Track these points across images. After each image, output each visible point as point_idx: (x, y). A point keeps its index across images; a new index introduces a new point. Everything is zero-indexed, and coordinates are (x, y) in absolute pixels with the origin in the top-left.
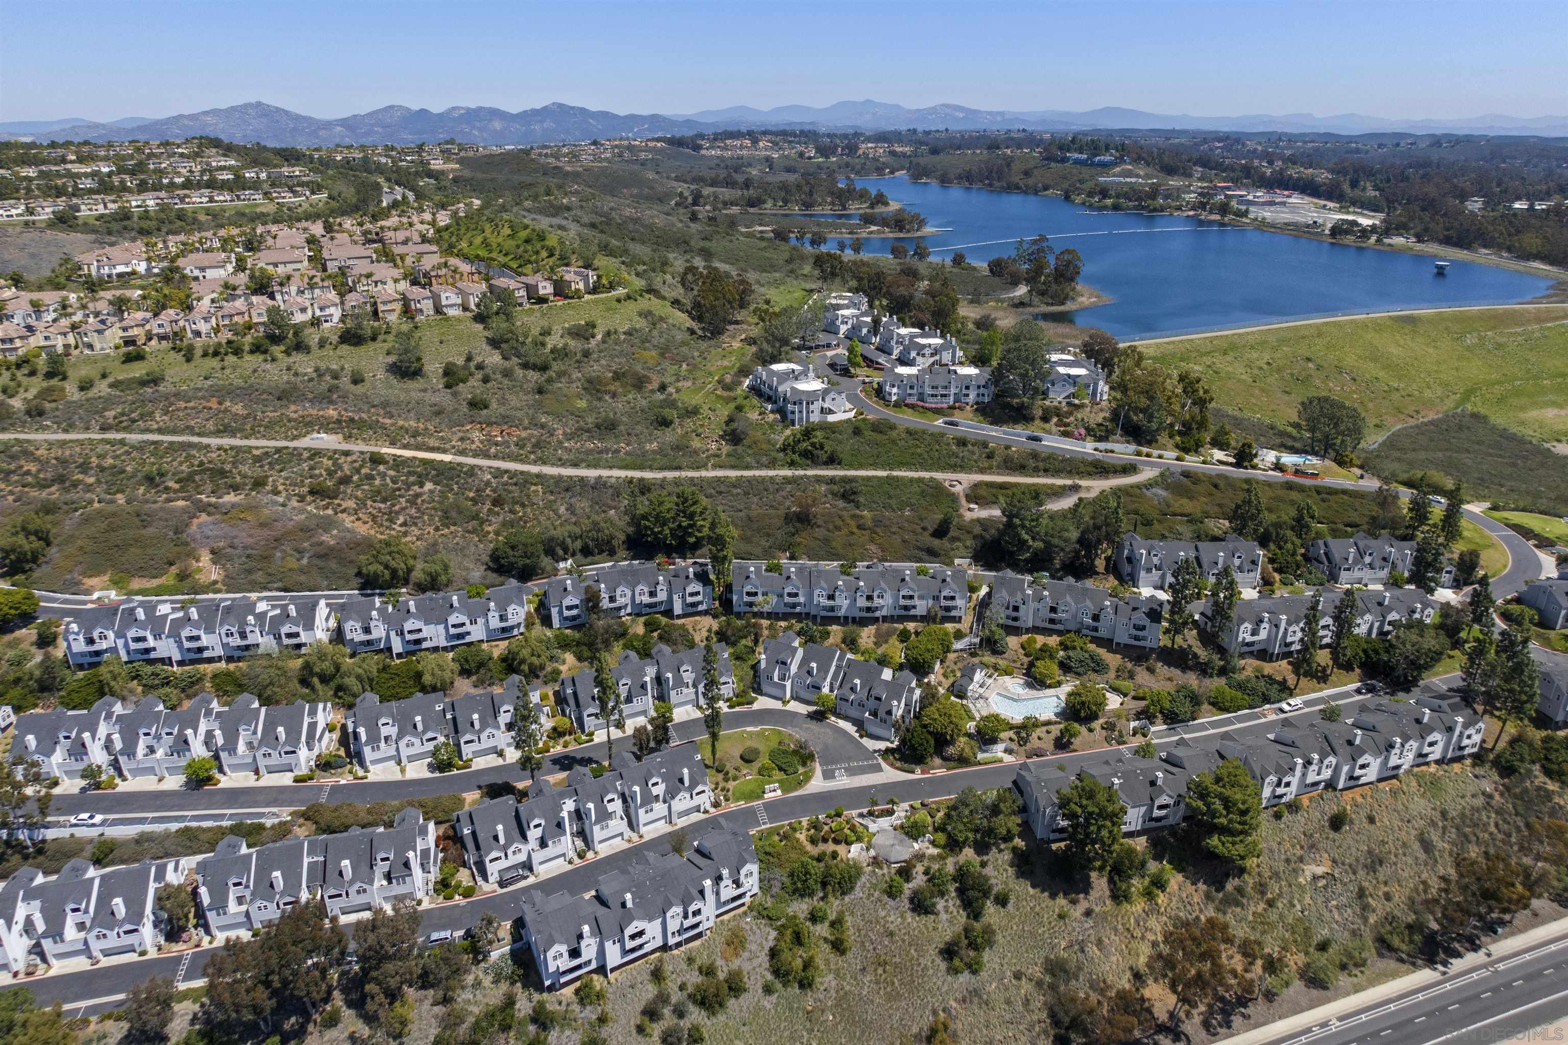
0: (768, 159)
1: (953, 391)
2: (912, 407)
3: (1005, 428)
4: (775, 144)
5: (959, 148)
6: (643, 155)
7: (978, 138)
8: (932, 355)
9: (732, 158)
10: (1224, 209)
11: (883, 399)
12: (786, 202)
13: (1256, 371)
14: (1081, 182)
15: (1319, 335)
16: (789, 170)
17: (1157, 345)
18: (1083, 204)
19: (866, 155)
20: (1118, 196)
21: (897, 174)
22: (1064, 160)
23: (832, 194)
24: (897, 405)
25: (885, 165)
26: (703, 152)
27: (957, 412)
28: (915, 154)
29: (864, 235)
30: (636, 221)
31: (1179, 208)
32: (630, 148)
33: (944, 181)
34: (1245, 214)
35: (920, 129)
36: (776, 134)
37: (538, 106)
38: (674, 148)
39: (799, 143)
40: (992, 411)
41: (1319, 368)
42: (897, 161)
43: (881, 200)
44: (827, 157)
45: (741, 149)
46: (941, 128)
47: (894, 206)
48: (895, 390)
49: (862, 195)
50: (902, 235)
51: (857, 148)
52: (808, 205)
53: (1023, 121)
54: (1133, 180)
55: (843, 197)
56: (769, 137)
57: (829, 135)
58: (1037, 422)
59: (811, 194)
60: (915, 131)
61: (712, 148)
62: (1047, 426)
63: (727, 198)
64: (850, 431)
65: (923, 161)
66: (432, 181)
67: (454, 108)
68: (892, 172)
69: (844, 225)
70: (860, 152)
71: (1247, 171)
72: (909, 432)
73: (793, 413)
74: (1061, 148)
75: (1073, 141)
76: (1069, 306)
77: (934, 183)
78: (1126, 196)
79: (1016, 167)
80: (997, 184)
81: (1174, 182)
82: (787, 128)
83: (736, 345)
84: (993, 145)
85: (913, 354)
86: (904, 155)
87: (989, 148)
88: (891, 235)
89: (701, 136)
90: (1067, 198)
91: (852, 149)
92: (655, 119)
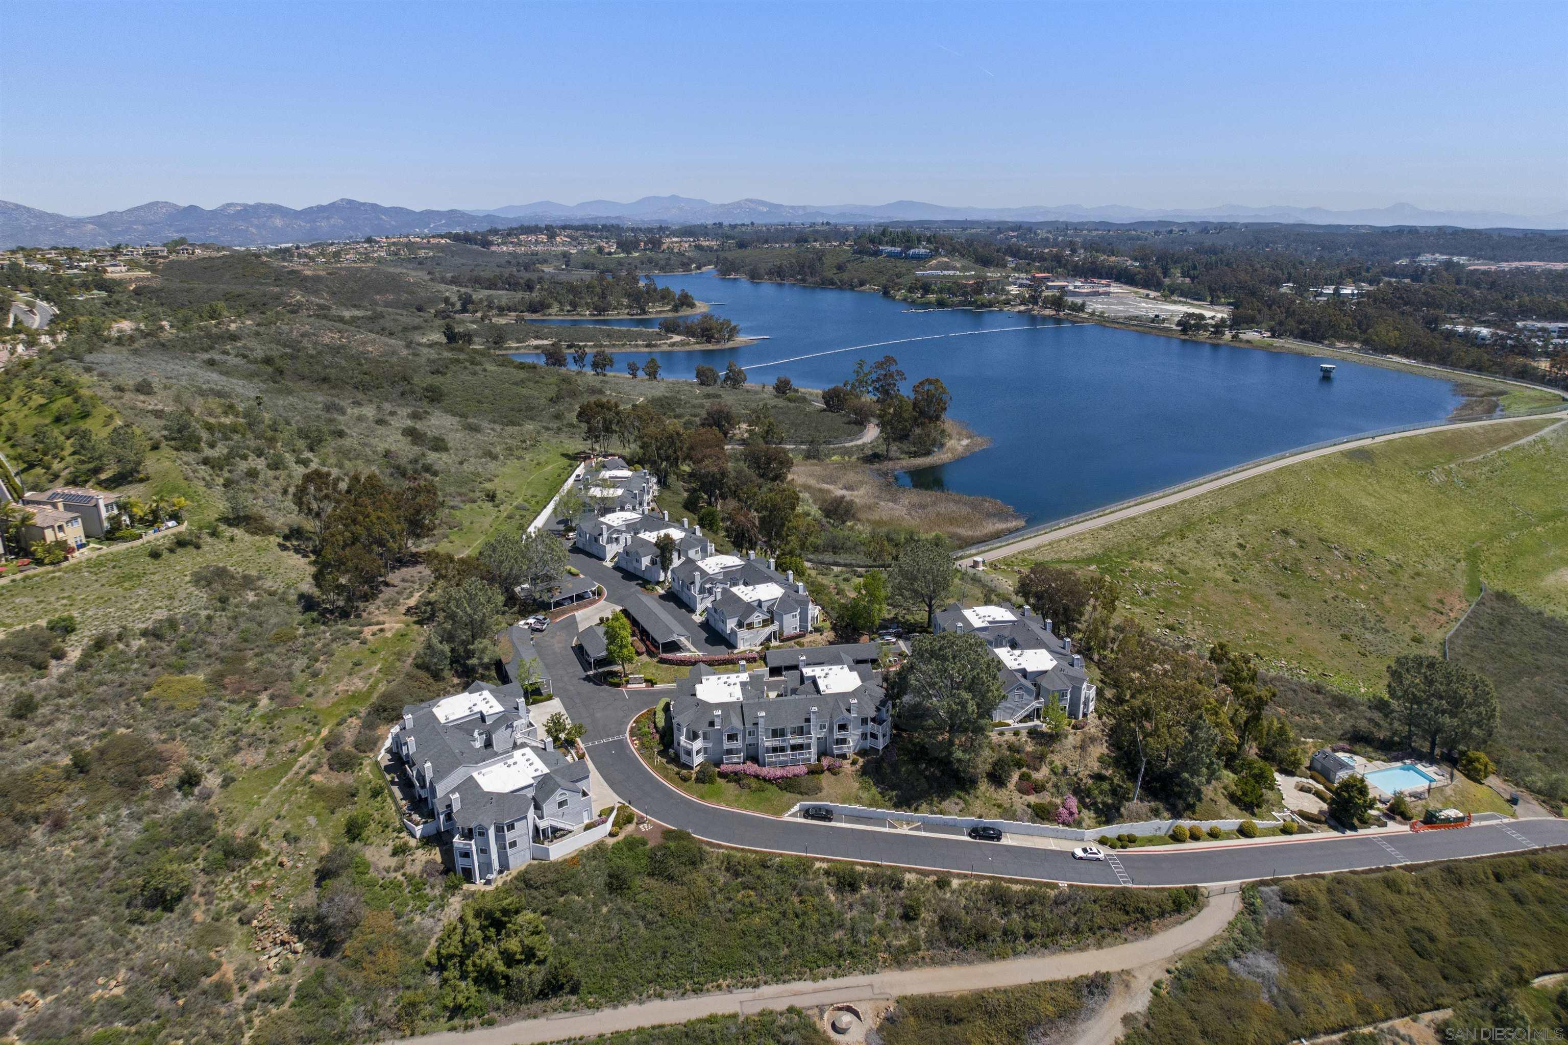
0: (566, 256)
1: (816, 734)
2: (736, 778)
3: (924, 814)
4: (574, 239)
5: (766, 242)
6: (422, 253)
7: (784, 231)
8: (766, 623)
9: (526, 254)
10: (1057, 303)
11: (675, 760)
12: (574, 306)
13: (1230, 562)
14: (899, 276)
15: (1280, 490)
16: (586, 267)
17: (1093, 533)
18: (905, 300)
19: (670, 250)
20: (941, 291)
21: (704, 269)
22: (877, 253)
23: (628, 295)
24: (703, 778)
25: (691, 260)
26: (494, 248)
27: (826, 779)
28: (722, 248)
29: (665, 348)
30: (337, 350)
31: (1007, 302)
32: (409, 245)
33: (754, 276)
34: (1081, 308)
35: (726, 223)
36: (577, 228)
37: (325, 202)
38: (461, 245)
39: (600, 238)
40: (895, 768)
41: (1302, 544)
42: (704, 256)
43: (685, 301)
44: (629, 253)
45: (537, 244)
46: (747, 221)
47: (702, 308)
48: (698, 744)
49: (665, 296)
50: (710, 347)
51: (660, 243)
52: (601, 310)
53: (823, 215)
54: (951, 273)
55: (639, 299)
56: (569, 232)
57: (633, 230)
58: (984, 786)
59: (603, 296)
60: (721, 224)
61: (503, 243)
62: (1002, 795)
63: (504, 302)
64: (601, 881)
65: (730, 255)
66: (104, 294)
67: (229, 205)
68: (699, 268)
69: (640, 335)
70: (665, 247)
71: (1058, 260)
72: (732, 868)
73: (467, 855)
74: (872, 241)
75: (884, 233)
76: (938, 457)
77: (744, 279)
78: (950, 291)
79: (829, 261)
80: (810, 279)
81: (992, 274)
82: (590, 223)
83: (393, 624)
84: (801, 239)
85: (731, 624)
86: (710, 249)
87: (797, 241)
88: (698, 347)
89: (495, 232)
90: (886, 293)
91: (655, 244)
92: (452, 215)
